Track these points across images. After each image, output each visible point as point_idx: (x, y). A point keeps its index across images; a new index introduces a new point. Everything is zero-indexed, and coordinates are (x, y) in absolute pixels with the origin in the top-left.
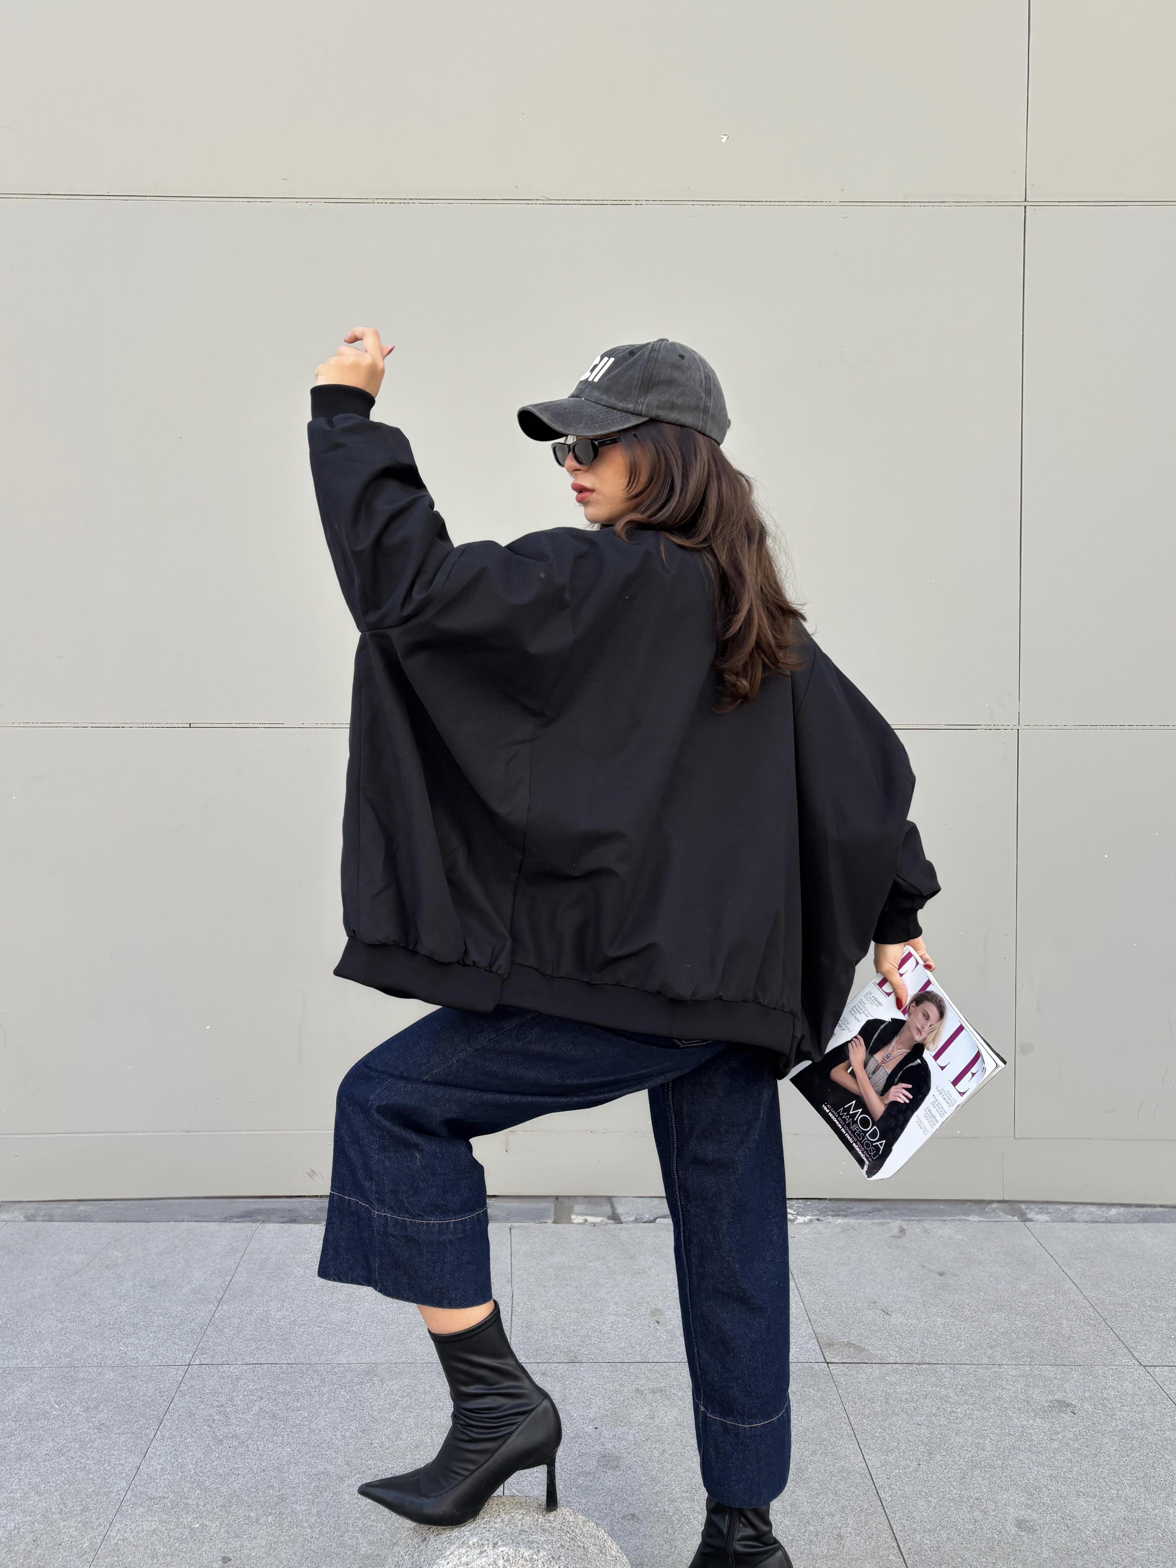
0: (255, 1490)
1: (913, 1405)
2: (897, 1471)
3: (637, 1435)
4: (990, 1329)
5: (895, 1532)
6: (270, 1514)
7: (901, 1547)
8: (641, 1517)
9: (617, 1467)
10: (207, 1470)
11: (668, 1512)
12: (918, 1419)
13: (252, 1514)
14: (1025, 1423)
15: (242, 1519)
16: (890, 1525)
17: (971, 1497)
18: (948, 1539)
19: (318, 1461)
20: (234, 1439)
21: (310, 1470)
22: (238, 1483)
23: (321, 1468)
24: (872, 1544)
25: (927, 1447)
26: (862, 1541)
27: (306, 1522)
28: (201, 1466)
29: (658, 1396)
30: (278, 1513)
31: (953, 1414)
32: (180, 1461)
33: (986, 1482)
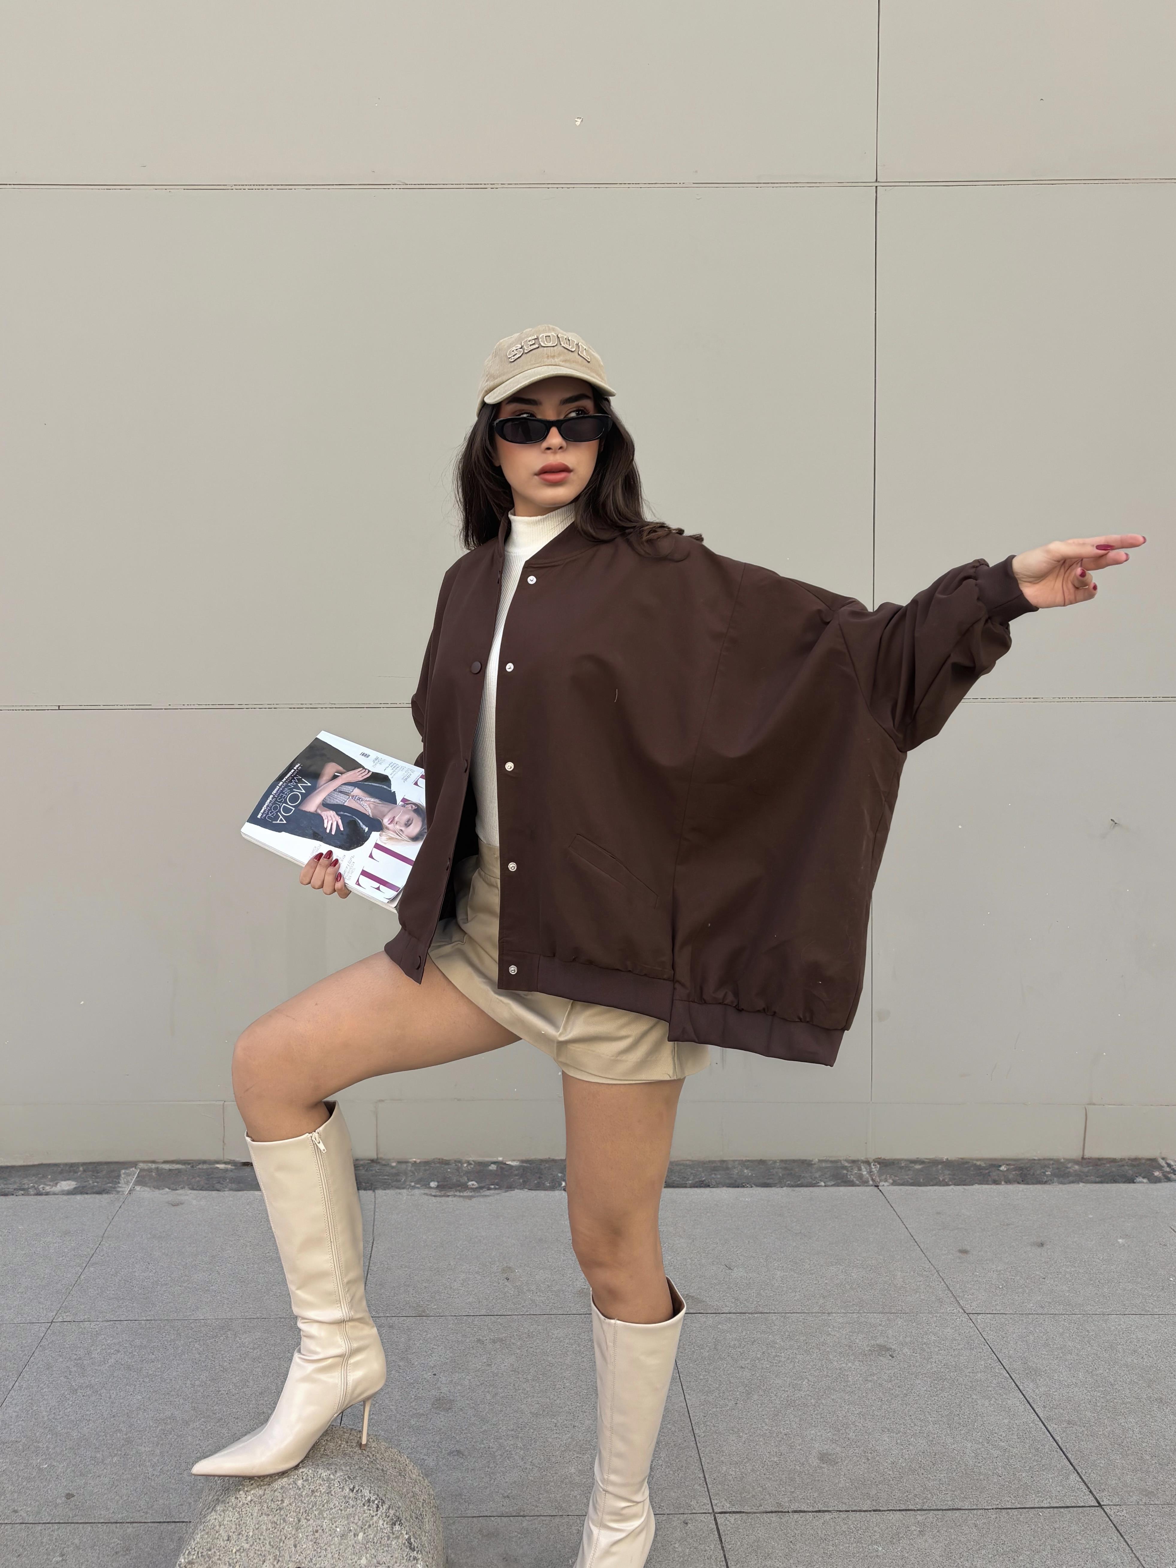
0: (103, 1434)
1: (739, 1350)
2: (714, 1410)
3: (472, 1380)
4: (827, 1281)
5: (703, 1464)
6: (116, 1455)
7: (707, 1477)
8: (466, 1453)
9: (450, 1409)
10: (59, 1417)
11: (492, 1448)
12: (742, 1363)
13: (99, 1455)
14: (844, 1365)
15: (89, 1460)
16: (700, 1458)
17: (781, 1433)
18: (753, 1470)
19: (166, 1407)
20: (89, 1389)
21: (158, 1415)
22: (88, 1428)
23: (168, 1413)
24: (680, 1475)
25: (747, 1388)
26: (671, 1472)
27: (149, 1461)
28: (54, 1413)
29: (498, 1345)
30: (123, 1454)
31: (776, 1358)
32: (35, 1408)
33: (797, 1420)
